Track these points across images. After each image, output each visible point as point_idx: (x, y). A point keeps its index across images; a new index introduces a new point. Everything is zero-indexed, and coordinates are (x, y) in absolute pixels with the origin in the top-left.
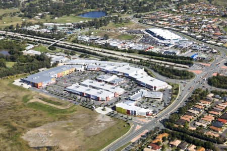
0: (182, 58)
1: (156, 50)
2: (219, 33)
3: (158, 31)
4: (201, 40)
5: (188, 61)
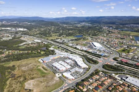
0: (98, 55)
2: (117, 45)
3: (95, 44)
4: (109, 48)
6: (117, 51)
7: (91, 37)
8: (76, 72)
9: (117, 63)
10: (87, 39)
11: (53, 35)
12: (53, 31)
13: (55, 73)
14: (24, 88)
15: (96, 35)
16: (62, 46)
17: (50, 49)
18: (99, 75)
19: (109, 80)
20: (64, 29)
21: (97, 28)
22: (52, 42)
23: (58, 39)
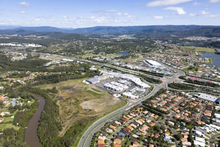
0: (159, 74)
1: (147, 70)
2: (180, 63)
3: (151, 61)
4: (170, 66)
5: (161, 75)
6: (181, 69)
7: (142, 54)
8: (138, 91)
9: (185, 82)
10: (138, 56)
11: (85, 52)
12: (83, 47)
13: (112, 94)
14: (82, 108)
15: (148, 52)
16: (106, 65)
17: (91, 69)
18: (166, 94)
19: (180, 98)
20: (98, 44)
21: (147, 42)
22: (90, 61)
23: (96, 57)
